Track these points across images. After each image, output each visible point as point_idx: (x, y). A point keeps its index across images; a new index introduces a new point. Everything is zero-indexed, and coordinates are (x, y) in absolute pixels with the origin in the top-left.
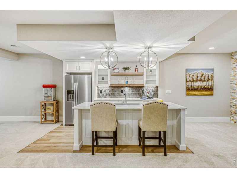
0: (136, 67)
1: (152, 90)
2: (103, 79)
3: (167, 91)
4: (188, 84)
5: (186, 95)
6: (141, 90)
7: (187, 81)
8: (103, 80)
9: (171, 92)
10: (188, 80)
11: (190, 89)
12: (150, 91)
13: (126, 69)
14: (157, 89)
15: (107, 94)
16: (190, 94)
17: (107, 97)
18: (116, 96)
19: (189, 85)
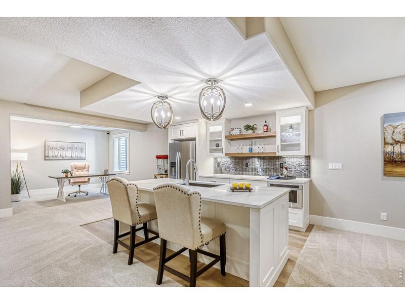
0: (266, 124)
1: (298, 163)
2: (217, 145)
3: (330, 166)
4: (389, 149)
5: (385, 174)
6: (277, 163)
7: (386, 143)
8: (216, 147)
9: (340, 167)
10: (389, 140)
11: (396, 162)
12: (295, 164)
13: (248, 128)
14: (309, 162)
15: (226, 168)
16: (396, 172)
17: (226, 172)
18: (238, 172)
19: (393, 153)
